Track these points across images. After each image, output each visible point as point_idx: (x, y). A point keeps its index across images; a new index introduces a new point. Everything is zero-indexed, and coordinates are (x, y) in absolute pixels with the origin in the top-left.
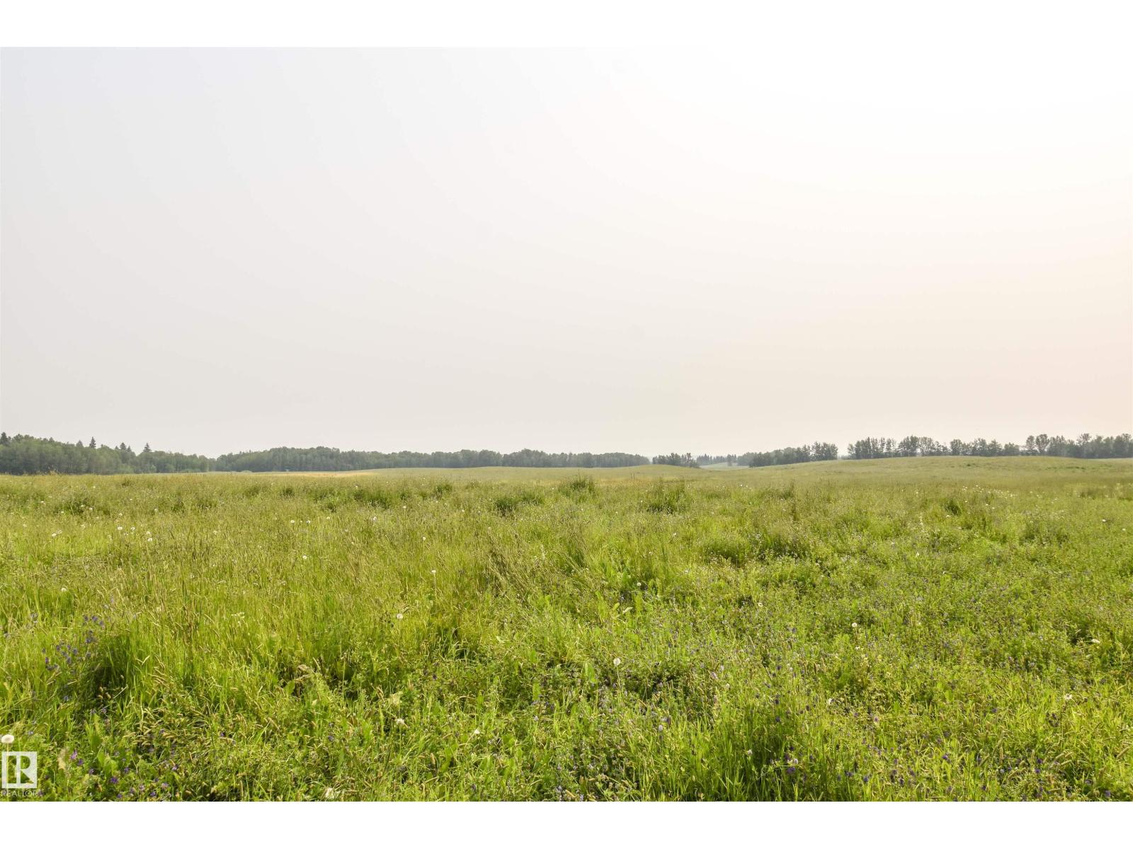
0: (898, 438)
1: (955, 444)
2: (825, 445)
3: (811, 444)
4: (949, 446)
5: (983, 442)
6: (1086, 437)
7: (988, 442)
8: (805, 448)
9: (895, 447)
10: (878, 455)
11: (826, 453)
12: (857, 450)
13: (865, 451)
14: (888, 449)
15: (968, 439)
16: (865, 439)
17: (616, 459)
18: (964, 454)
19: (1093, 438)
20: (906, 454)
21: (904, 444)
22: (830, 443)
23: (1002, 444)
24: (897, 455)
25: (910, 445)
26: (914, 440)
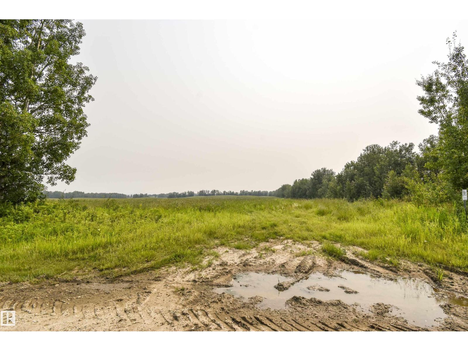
0: (211, 191)
1: (224, 192)
2: (191, 192)
3: (187, 191)
4: (223, 193)
5: (231, 192)
6: (252, 191)
7: (232, 192)
8: (185, 192)
9: (210, 193)
10: (205, 195)
11: (191, 194)
12: (200, 193)
13: (202, 193)
14: (208, 193)
15: (227, 191)
16: (202, 190)
17: (114, 195)
18: (226, 195)
19: (254, 191)
20: (212, 195)
21: (212, 192)
22: (192, 191)
23: (235, 192)
24: (210, 195)
25: (214, 192)
26: (215, 191)
